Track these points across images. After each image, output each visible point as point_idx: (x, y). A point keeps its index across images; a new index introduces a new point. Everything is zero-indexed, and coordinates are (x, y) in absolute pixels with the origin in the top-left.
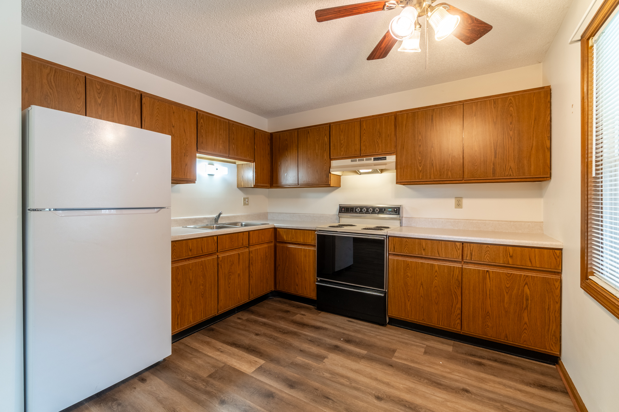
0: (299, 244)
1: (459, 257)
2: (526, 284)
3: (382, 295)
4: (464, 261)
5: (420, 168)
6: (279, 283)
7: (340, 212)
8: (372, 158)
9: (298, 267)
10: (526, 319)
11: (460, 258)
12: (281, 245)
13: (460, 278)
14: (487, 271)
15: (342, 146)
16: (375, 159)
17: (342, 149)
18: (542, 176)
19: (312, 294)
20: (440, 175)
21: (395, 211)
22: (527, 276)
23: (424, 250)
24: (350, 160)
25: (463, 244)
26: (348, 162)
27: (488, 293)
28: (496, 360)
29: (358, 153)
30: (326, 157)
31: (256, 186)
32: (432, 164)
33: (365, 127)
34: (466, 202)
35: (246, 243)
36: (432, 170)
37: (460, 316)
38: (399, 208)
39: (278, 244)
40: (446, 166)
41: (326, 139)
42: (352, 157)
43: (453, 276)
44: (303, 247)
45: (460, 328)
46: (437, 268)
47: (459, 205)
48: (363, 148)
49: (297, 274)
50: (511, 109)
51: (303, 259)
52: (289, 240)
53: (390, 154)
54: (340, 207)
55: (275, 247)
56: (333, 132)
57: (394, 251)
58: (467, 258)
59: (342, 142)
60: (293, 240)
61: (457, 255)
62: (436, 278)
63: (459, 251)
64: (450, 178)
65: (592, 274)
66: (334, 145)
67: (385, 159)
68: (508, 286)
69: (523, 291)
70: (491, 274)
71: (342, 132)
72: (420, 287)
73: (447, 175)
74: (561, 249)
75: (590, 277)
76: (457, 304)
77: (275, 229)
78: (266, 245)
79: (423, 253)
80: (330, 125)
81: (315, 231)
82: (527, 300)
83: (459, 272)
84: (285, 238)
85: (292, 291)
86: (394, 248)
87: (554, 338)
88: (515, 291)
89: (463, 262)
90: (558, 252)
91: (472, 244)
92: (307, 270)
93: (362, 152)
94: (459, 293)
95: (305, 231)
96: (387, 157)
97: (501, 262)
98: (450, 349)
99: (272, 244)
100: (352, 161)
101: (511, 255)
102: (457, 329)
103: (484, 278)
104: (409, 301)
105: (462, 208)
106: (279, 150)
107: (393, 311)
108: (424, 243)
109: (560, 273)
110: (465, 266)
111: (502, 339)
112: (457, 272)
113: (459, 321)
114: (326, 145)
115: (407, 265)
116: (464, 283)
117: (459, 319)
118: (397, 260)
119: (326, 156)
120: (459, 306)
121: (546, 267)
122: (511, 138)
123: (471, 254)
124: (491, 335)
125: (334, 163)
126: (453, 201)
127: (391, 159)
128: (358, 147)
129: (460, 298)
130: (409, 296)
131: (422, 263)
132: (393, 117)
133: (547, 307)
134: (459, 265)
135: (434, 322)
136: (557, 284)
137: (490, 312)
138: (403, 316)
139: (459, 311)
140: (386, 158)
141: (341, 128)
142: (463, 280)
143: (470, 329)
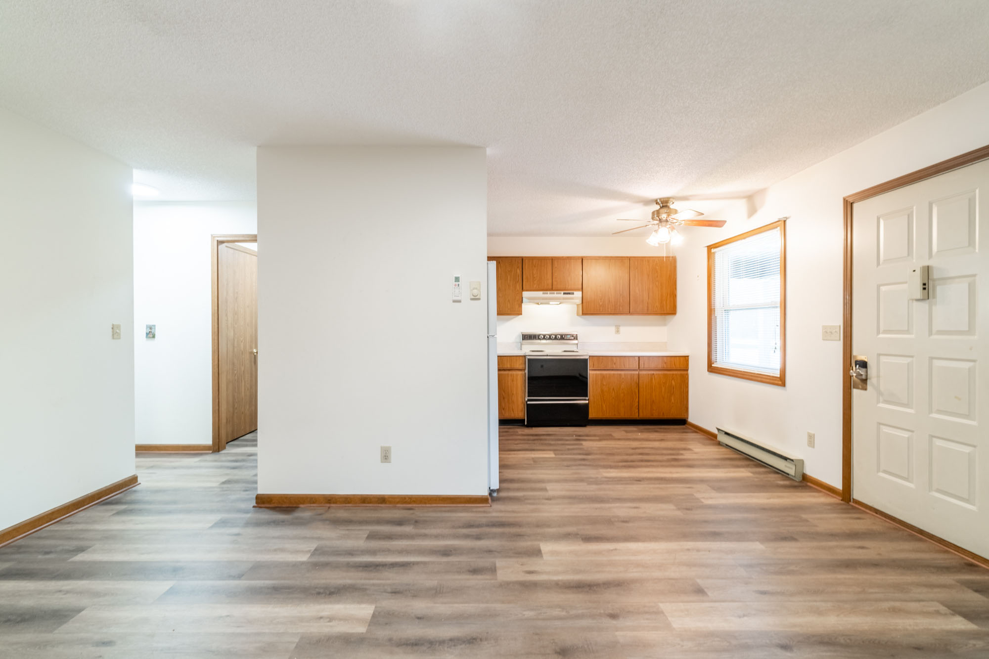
0: (505, 370)
2: (673, 379)
3: (587, 402)
5: (601, 303)
7: (522, 340)
9: (504, 392)
10: (673, 401)
11: (638, 367)
13: (638, 380)
14: (653, 374)
15: (535, 279)
16: (564, 293)
17: (535, 282)
18: (672, 312)
19: (522, 415)
20: (613, 309)
21: (573, 337)
22: (673, 374)
23: (615, 364)
24: (541, 292)
25: (639, 357)
26: (540, 294)
27: (654, 388)
29: (551, 287)
30: (518, 288)
33: (556, 265)
34: (622, 329)
37: (637, 407)
38: (577, 335)
41: (519, 271)
42: (544, 289)
43: (633, 380)
44: (510, 373)
45: (638, 415)
46: (623, 377)
47: (618, 331)
48: (555, 283)
49: (504, 398)
51: (510, 384)
53: (577, 290)
54: (523, 335)
56: (526, 266)
57: (594, 367)
58: (642, 366)
59: (535, 276)
61: (636, 366)
62: (623, 383)
63: (637, 363)
64: (621, 312)
66: (527, 277)
67: (573, 294)
68: (664, 382)
69: (671, 383)
70: (655, 375)
71: (535, 267)
72: (612, 391)
74: (688, 356)
75: (713, 365)
79: (614, 367)
80: (522, 259)
81: (525, 356)
82: (673, 388)
86: (593, 365)
87: (685, 408)
88: (667, 384)
89: (639, 370)
90: (687, 358)
91: (644, 357)
92: (515, 393)
93: (554, 286)
94: (637, 391)
96: (575, 292)
97: (660, 367)
100: (543, 293)
101: (665, 362)
102: (635, 416)
103: (652, 379)
104: (604, 403)
105: (620, 333)
107: (592, 415)
108: (614, 359)
109: (687, 370)
110: (642, 373)
111: (661, 417)
112: (636, 377)
113: (637, 410)
114: (518, 276)
115: (603, 377)
116: (640, 383)
118: (596, 374)
119: (519, 287)
120: (637, 400)
121: (681, 367)
123: (644, 364)
124: (656, 415)
125: (526, 294)
126: (613, 329)
127: (578, 294)
128: (550, 281)
129: (638, 394)
130: (604, 400)
131: (614, 374)
132: (581, 261)
133: (682, 392)
134: (637, 372)
135: (622, 415)
136: (687, 376)
137: (655, 400)
138: (600, 416)
139: (637, 404)
141: (534, 263)
142: (640, 381)
143: (645, 414)
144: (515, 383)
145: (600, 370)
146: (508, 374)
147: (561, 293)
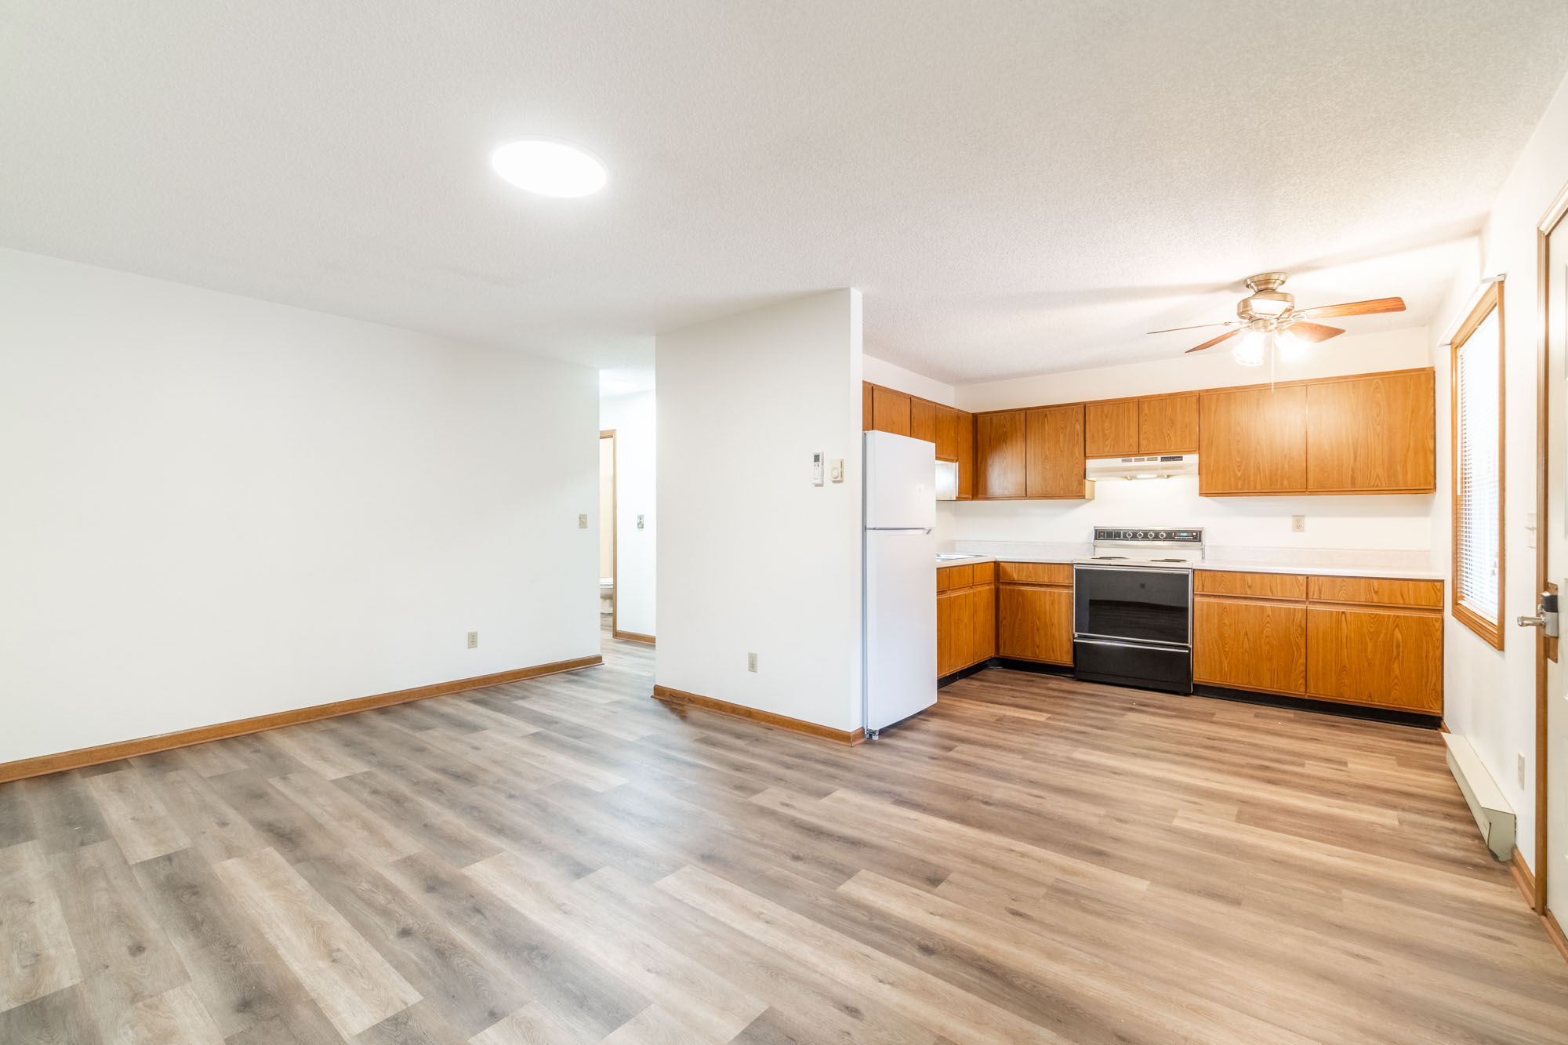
0: (1040, 585)
1: (1302, 595)
2: (1397, 626)
3: (1187, 651)
4: (1310, 600)
5: (1239, 474)
6: (1005, 644)
7: (1096, 539)
8: (1159, 457)
9: (1039, 619)
10: (1397, 672)
11: (1304, 596)
12: (1008, 587)
13: (1304, 625)
14: (1343, 612)
15: (1107, 437)
16: (1163, 459)
17: (1107, 443)
18: (1422, 488)
19: (1066, 659)
20: (1271, 485)
21: (1193, 536)
22: (1398, 617)
23: (1250, 587)
24: (1120, 459)
25: (1307, 578)
26: (1117, 462)
27: (1344, 640)
28: (1355, 724)
29: (1135, 449)
30: (1077, 454)
31: (959, 499)
32: (1259, 469)
33: (1146, 411)
34: (1309, 522)
35: (971, 581)
36: (1258, 477)
37: (1304, 674)
38: (1200, 532)
39: (1001, 587)
40: (1279, 472)
41: (1079, 427)
42: (1126, 455)
43: (1293, 621)
44: (1049, 590)
45: (1304, 690)
46: (1269, 611)
47: (1298, 527)
48: (1143, 442)
49: (1038, 630)
50: (1379, 395)
51: (1048, 608)
52: (1024, 579)
53: (1189, 452)
54: (1096, 531)
55: (997, 591)
56: (1091, 417)
57: (1203, 591)
58: (1314, 597)
59: (1107, 432)
60: (1030, 579)
61: (1299, 593)
62: (1268, 625)
63: (1301, 588)
64: (1286, 488)
65: (1462, 598)
66: (1093, 435)
67: (1180, 458)
68: (1371, 630)
69: (1392, 635)
70: (1348, 615)
71: (1107, 417)
72: (1244, 638)
73: (1282, 484)
74: (1442, 581)
75: (1459, 602)
76: (1300, 658)
77: (997, 564)
78: (988, 587)
79: (1249, 591)
80: (1085, 406)
81: (1072, 565)
82: (1398, 646)
83: (1302, 615)
84: (1015, 577)
85: (1029, 656)
86: (1203, 586)
87: (1434, 692)
88: (1382, 635)
89: (1307, 603)
90: (1438, 584)
91: (1321, 578)
92: (1056, 622)
93: (1142, 448)
94: (1302, 643)
95: (1053, 566)
96: (1185, 457)
97: (1362, 599)
98: (1292, 716)
99: (993, 586)
100: (1123, 461)
101: (1376, 590)
102: (1298, 690)
103: (1339, 622)
104: (1226, 658)
105: (1303, 531)
106: (990, 441)
107: (1200, 675)
108: (1249, 578)
109: (1441, 611)
110: (1311, 607)
111: (1364, 702)
112: (1299, 616)
113: (1302, 681)
114: (1078, 435)
115: (1224, 609)
116: (1309, 629)
117: (1303, 677)
118: (1207, 603)
119: (1078, 451)
120: (1303, 660)
121: (1423, 603)
122: (1378, 436)
123: (1320, 591)
124: (1349, 697)
125: (1091, 464)
126: (1289, 522)
127: (1191, 460)
128: (1135, 439)
129: (1303, 650)
130: (1226, 652)
131: (1247, 605)
132: (1194, 399)
133: (1424, 655)
134: (1303, 607)
135: (1266, 685)
136: (1438, 625)
137: (1347, 665)
138: (1217, 680)
139: (1303, 668)
140: (1182, 457)
141: (1106, 411)
142: (1309, 625)
143: (1318, 690)
144: (1057, 608)
145: (1215, 596)
146: (1045, 592)
147: (1156, 459)
